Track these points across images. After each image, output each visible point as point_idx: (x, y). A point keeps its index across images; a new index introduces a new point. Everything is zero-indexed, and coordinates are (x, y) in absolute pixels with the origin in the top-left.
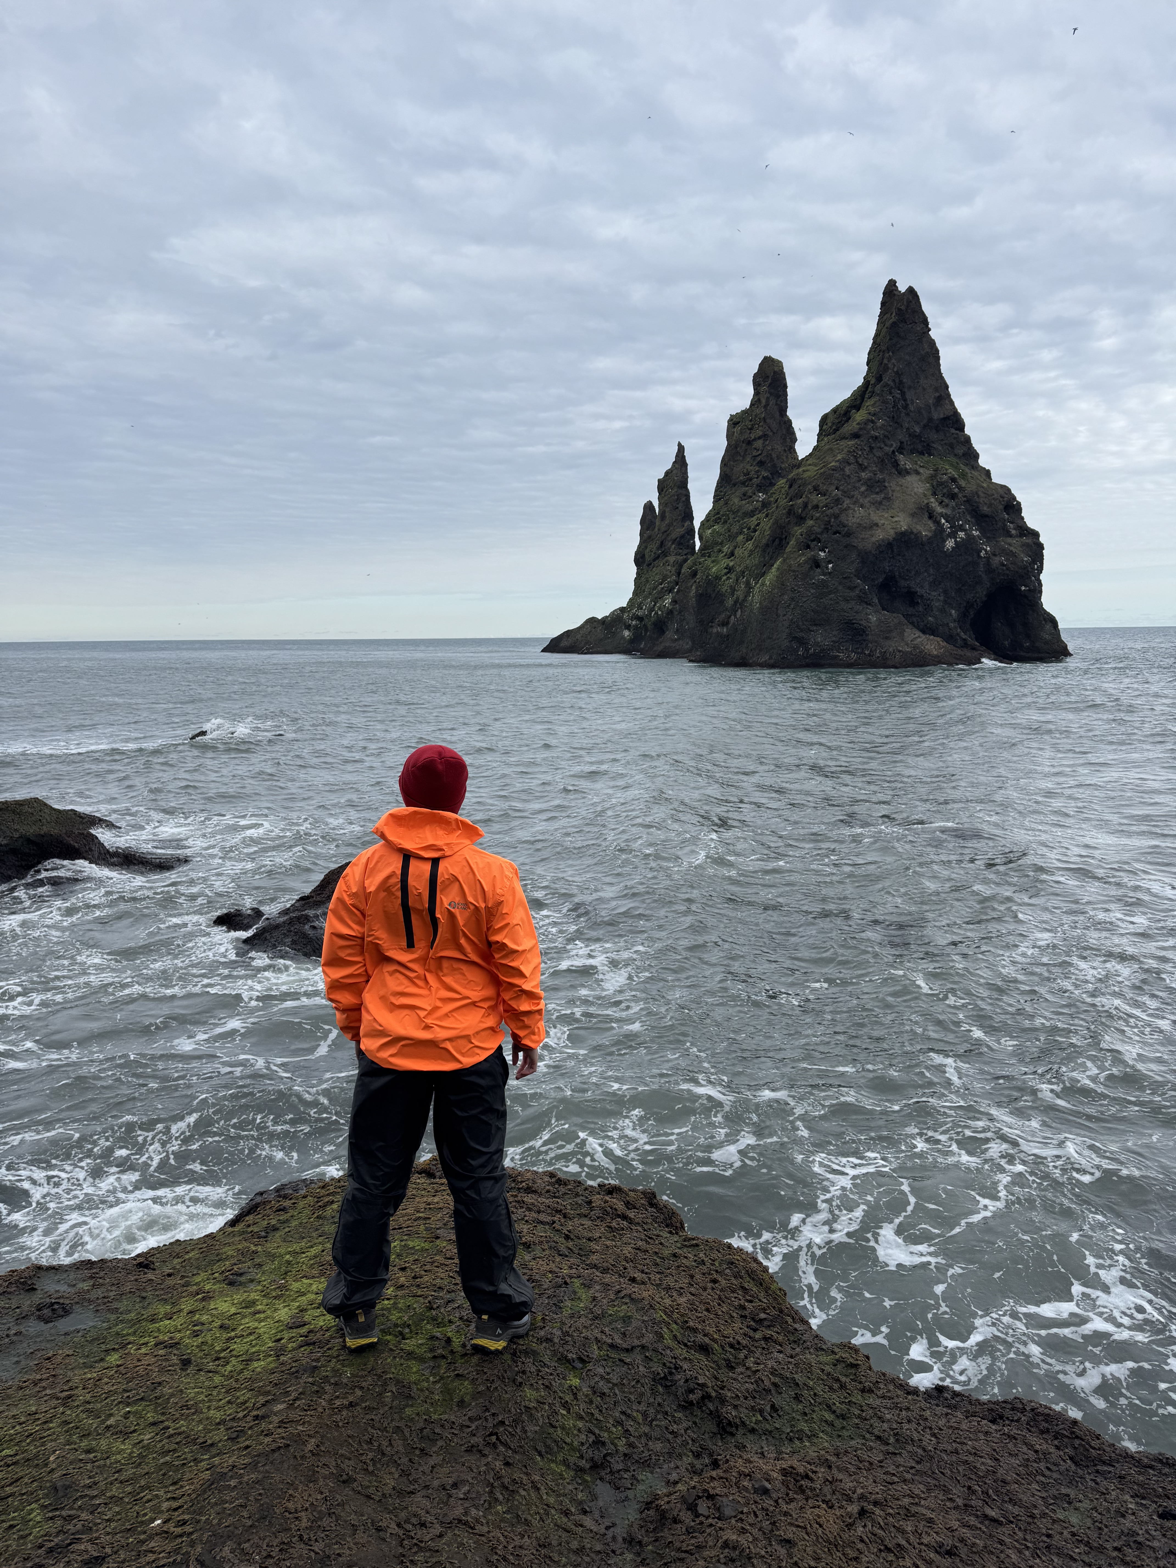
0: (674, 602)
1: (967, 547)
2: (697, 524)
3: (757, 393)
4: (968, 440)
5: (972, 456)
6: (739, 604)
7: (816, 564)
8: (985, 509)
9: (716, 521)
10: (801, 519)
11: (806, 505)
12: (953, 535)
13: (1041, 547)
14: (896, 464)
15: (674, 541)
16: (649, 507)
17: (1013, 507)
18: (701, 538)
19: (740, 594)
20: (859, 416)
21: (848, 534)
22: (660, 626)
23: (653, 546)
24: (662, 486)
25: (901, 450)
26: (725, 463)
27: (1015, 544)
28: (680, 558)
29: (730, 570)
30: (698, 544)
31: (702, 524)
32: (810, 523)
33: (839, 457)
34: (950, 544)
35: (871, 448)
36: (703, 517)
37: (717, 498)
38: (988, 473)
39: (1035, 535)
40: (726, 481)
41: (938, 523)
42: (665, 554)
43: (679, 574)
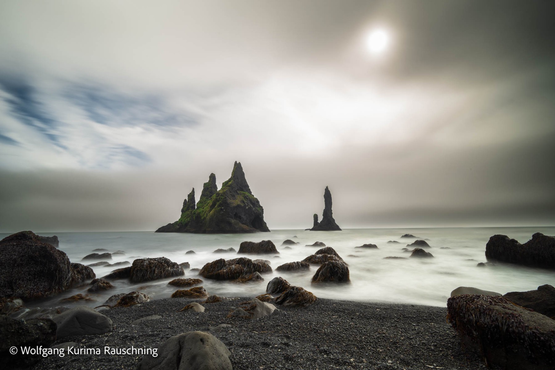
0: (190, 219)
1: (250, 208)
2: (196, 204)
3: (210, 179)
4: (250, 189)
5: (250, 193)
6: (205, 218)
7: (221, 209)
8: (253, 202)
9: (200, 203)
10: (218, 201)
11: (220, 198)
12: (248, 206)
13: (263, 209)
14: (237, 192)
15: (191, 207)
16: (185, 200)
17: (258, 202)
18: (197, 206)
19: (205, 216)
20: (230, 183)
21: (228, 204)
22: (186, 225)
23: (185, 208)
24: (189, 196)
25: (238, 190)
26: (203, 192)
27: (258, 209)
28: (192, 210)
29: (203, 211)
30: (196, 207)
31: (197, 203)
32: (220, 201)
33: (226, 190)
34: (247, 208)
35: (232, 189)
36: (197, 202)
37: (201, 198)
38: (253, 196)
39: (262, 207)
40: (203, 195)
41: (245, 203)
42: (189, 209)
43: (191, 214)
